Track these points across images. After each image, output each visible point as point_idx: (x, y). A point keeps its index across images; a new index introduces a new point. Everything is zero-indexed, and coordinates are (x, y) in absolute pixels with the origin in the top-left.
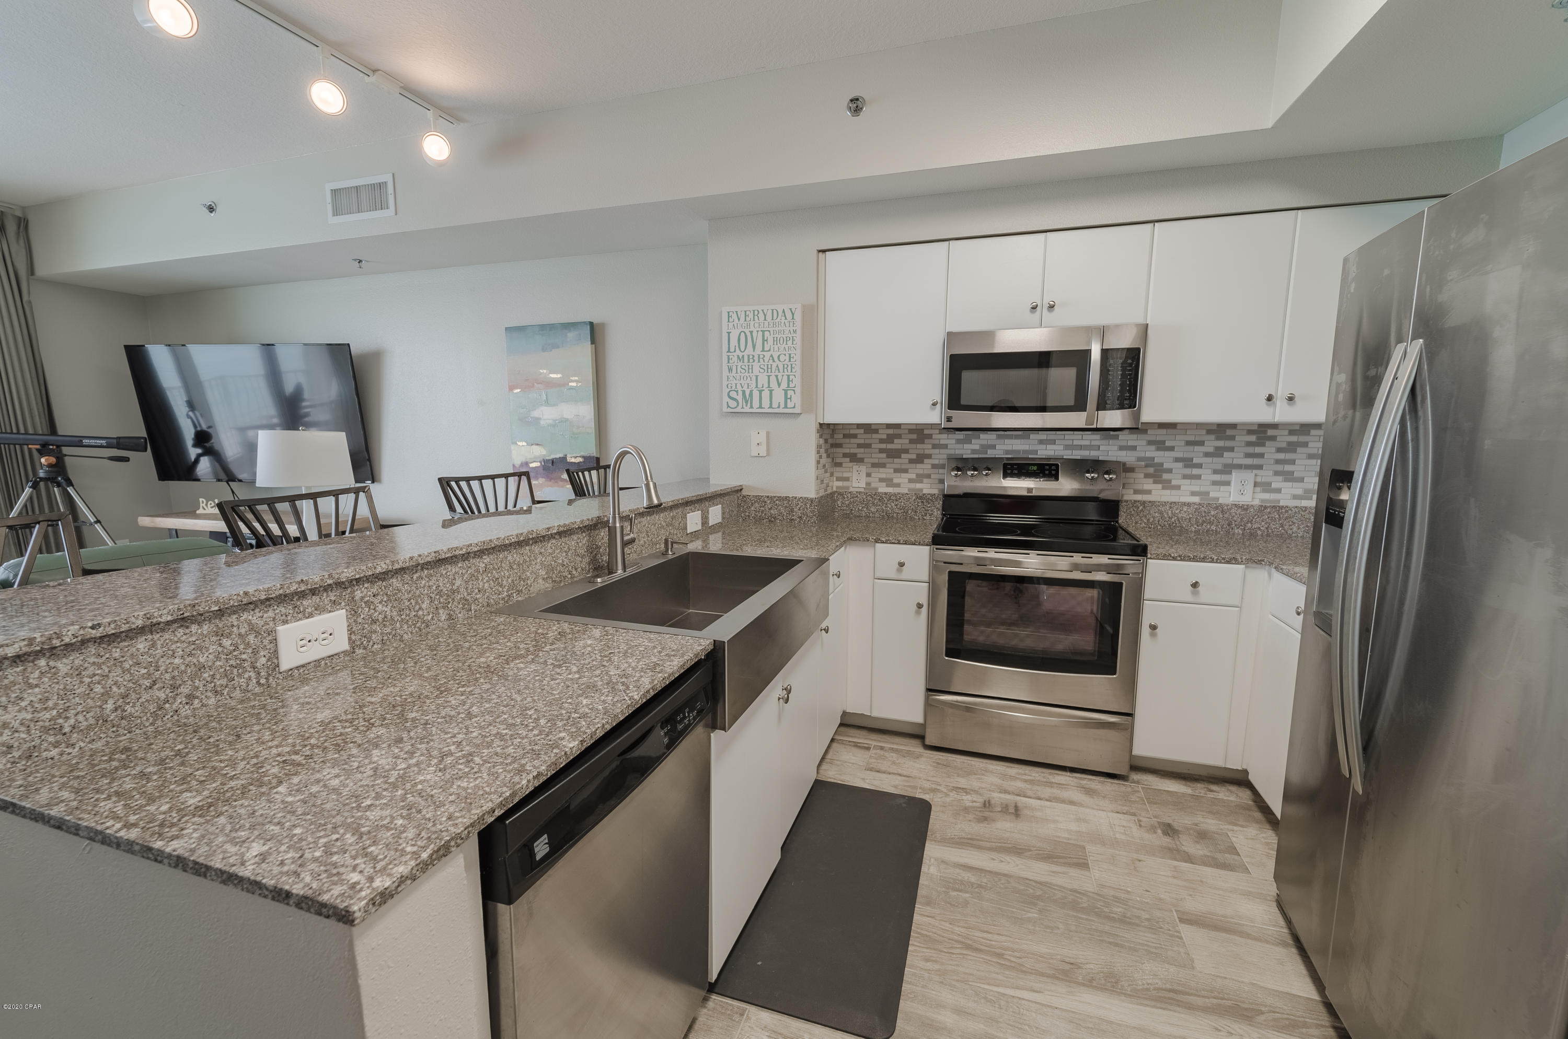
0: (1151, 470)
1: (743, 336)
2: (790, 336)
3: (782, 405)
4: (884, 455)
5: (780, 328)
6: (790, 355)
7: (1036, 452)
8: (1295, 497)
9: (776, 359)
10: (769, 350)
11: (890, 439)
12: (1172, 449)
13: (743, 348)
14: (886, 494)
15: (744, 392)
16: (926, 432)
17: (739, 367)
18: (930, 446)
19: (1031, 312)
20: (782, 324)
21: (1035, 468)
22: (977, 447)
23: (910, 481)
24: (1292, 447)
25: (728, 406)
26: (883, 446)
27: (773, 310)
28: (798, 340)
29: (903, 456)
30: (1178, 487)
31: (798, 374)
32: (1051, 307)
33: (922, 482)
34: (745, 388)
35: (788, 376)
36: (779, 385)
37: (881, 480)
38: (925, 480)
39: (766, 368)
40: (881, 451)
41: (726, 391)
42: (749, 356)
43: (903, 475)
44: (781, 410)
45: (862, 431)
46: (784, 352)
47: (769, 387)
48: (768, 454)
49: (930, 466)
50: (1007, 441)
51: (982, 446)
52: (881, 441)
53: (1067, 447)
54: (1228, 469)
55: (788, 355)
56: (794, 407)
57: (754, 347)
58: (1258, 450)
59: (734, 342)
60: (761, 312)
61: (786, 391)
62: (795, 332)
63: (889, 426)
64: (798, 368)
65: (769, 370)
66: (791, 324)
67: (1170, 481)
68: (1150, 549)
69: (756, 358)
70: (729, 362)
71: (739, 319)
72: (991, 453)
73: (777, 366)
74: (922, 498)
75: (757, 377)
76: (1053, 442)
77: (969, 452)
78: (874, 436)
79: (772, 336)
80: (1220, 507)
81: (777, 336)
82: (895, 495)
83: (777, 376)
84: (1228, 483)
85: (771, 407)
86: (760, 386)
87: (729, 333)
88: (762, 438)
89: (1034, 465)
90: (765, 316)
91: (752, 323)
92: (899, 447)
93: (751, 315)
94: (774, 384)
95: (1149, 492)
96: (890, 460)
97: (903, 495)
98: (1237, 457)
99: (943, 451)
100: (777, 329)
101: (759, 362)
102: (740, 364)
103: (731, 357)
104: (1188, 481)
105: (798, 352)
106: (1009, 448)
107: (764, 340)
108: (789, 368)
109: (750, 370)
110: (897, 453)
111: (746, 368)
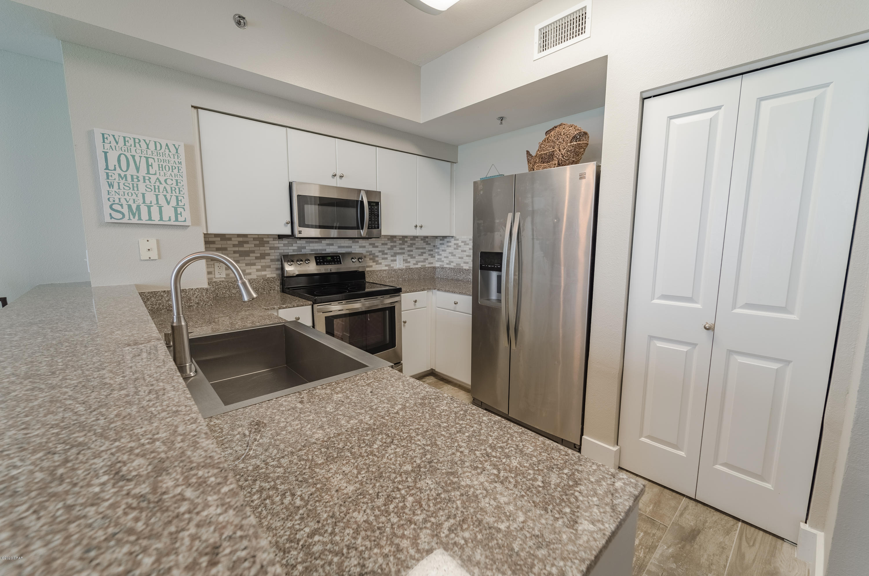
0: (371, 256)
1: (123, 158)
2: (176, 166)
3: (173, 218)
4: (238, 255)
5: (164, 158)
6: (177, 181)
7: (325, 250)
8: (414, 264)
9: (163, 182)
10: (155, 174)
11: (241, 244)
12: (377, 247)
13: (124, 167)
15: (130, 207)
16: (265, 240)
17: (121, 184)
18: (268, 248)
19: (332, 177)
20: (167, 155)
21: (330, 258)
22: (296, 248)
23: (258, 270)
24: (411, 245)
25: (112, 217)
26: (236, 249)
27: (155, 142)
28: (184, 169)
29: (251, 255)
30: (381, 264)
31: (186, 196)
32: (341, 177)
33: (265, 271)
34: (131, 202)
35: (177, 197)
36: (168, 203)
38: (267, 269)
39: (153, 188)
41: (106, 205)
42: (132, 176)
43: (252, 267)
44: (172, 223)
45: (219, 239)
46: (171, 178)
47: (158, 203)
48: (159, 257)
49: (269, 261)
50: (311, 245)
51: (298, 247)
52: (234, 246)
53: (340, 247)
54: (395, 255)
55: (174, 181)
56: (184, 221)
57: (138, 169)
58: (403, 246)
59: (113, 161)
60: (142, 141)
61: (175, 208)
62: (180, 163)
63: (239, 236)
64: (185, 191)
65: (157, 190)
66: (176, 157)
67: (378, 261)
68: (403, 290)
69: (141, 179)
70: (108, 178)
71: (117, 143)
72: (304, 251)
73: (165, 188)
74: (267, 280)
75: (143, 195)
76: (332, 245)
77: (292, 251)
78: (229, 242)
79: (157, 163)
80: (395, 270)
81: (162, 163)
83: (165, 196)
84: (395, 260)
85: (161, 219)
86: (148, 201)
87: (106, 153)
88: (153, 245)
89: (329, 256)
90: (148, 145)
91: (133, 149)
92: (248, 249)
93: (131, 142)
94: (162, 201)
95: (371, 266)
96: (243, 258)
97: (254, 279)
98: (397, 250)
99: (276, 251)
100: (161, 158)
101: (144, 182)
102: (122, 182)
103: (110, 174)
104: (384, 261)
105: (185, 179)
106: (313, 248)
107: (148, 165)
108: (177, 190)
109: (136, 189)
110: (246, 254)
111: (131, 186)
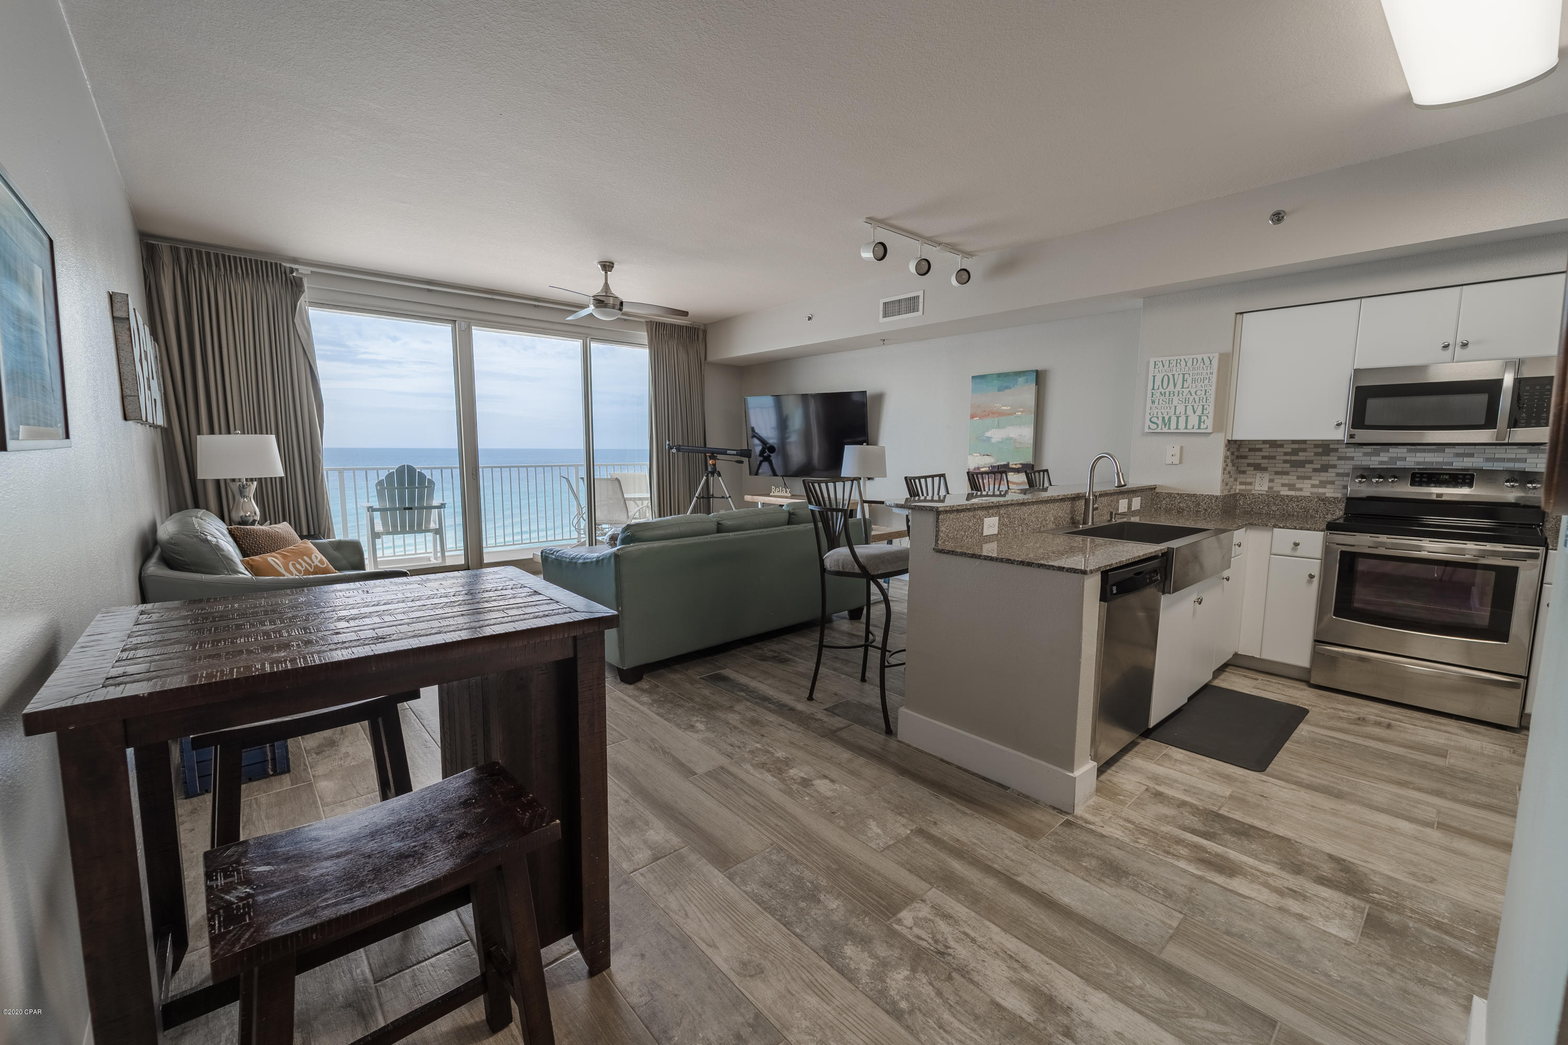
1: (1166, 378)
2: (1207, 377)
3: (1196, 426)
4: (1288, 465)
5: (1198, 371)
6: (1206, 390)
7: (1451, 464)
9: (1193, 394)
10: (1188, 388)
11: (1295, 452)
13: (1165, 387)
14: (1287, 496)
15: (1163, 418)
16: (1331, 446)
17: (1161, 401)
18: (1336, 458)
19: (1442, 349)
20: (1201, 368)
21: (1447, 477)
22: (1386, 459)
23: (1313, 486)
25: (1149, 428)
26: (1288, 458)
27: (1193, 359)
28: (1214, 379)
29: (1307, 466)
31: (1212, 404)
32: (1465, 345)
33: (1325, 487)
34: (1165, 415)
35: (1203, 406)
36: (1194, 412)
37: (1283, 485)
38: (1328, 486)
39: (1184, 400)
40: (1285, 462)
41: (1148, 417)
42: (1170, 392)
43: (1306, 481)
44: (1195, 431)
45: (1267, 446)
46: (1201, 389)
47: (1185, 414)
48: (1181, 462)
49: (1334, 475)
50: (1418, 454)
51: (1391, 458)
52: (1286, 454)
53: (1488, 460)
55: (1204, 391)
56: (1207, 428)
57: (1175, 385)
59: (1158, 382)
60: (1183, 361)
61: (1200, 417)
62: (1211, 373)
63: (1294, 442)
64: (1212, 400)
65: (1187, 402)
66: (1209, 368)
69: (1176, 394)
70: (1152, 397)
71: (1164, 366)
72: (1400, 464)
73: (1194, 399)
74: (1323, 500)
75: (1175, 407)
76: (1472, 455)
78: (1279, 450)
79: (1191, 377)
81: (1195, 377)
82: (1297, 497)
83: (1193, 406)
85: (1186, 428)
86: (1178, 413)
87: (1154, 376)
88: (1177, 451)
89: (1446, 474)
90: (1186, 363)
91: (1175, 368)
92: (1304, 458)
93: (1174, 363)
94: (1190, 412)
96: (1295, 469)
97: (1304, 497)
99: (1347, 462)
100: (1196, 372)
101: (1178, 396)
102: (1162, 398)
105: (1214, 388)
106: (1422, 460)
107: (1184, 380)
108: (1204, 400)
109: (1170, 402)
110: (1302, 464)
111: (1167, 401)
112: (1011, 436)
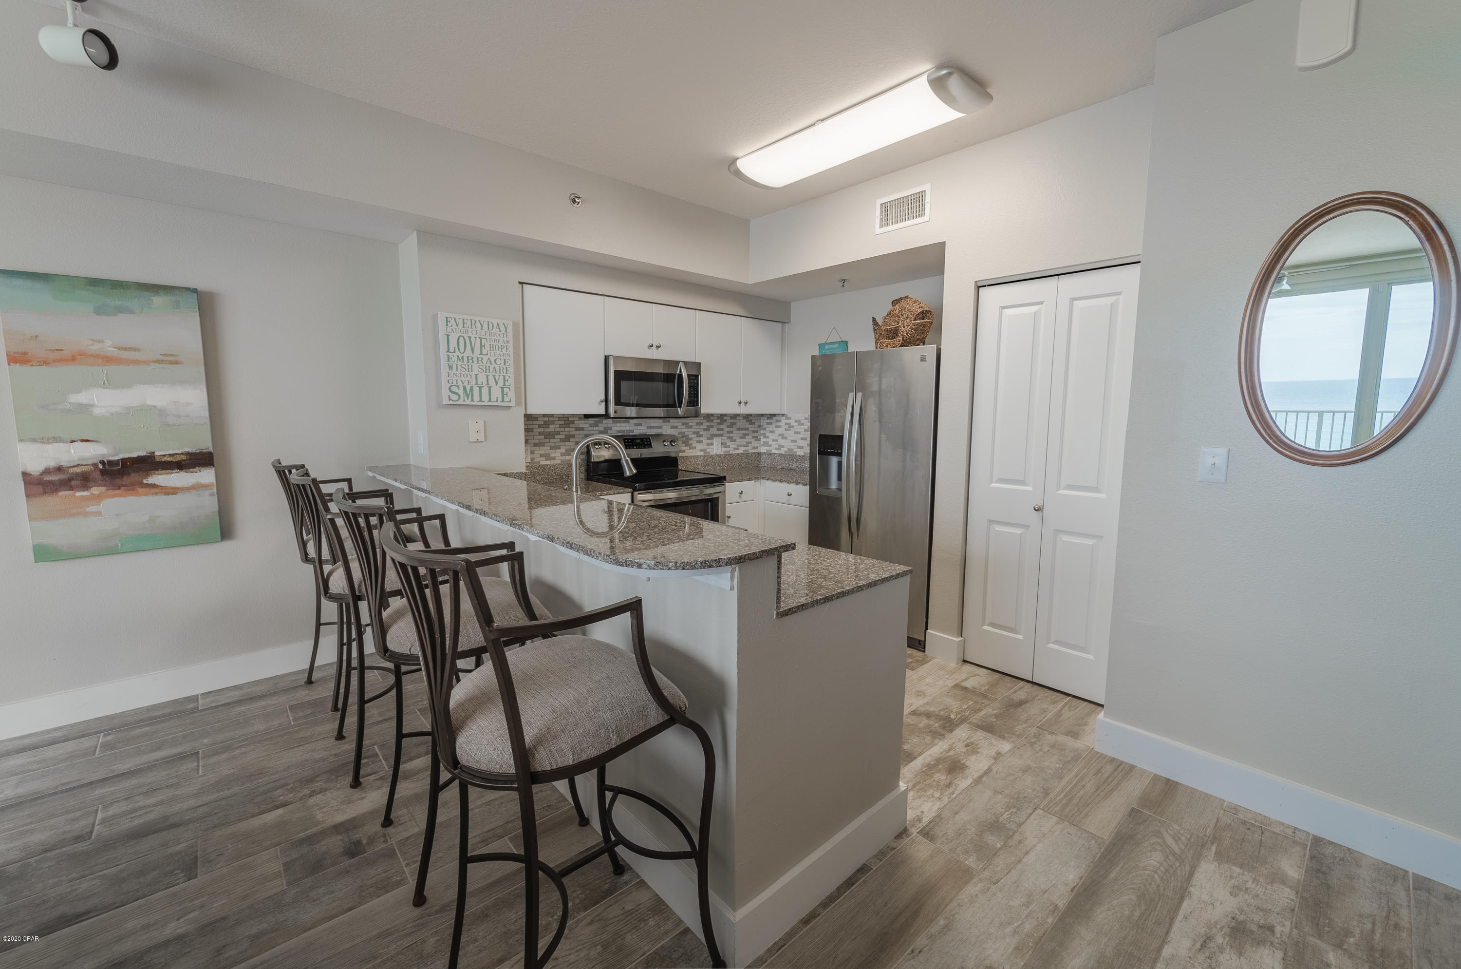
0: (684, 439)
1: (461, 339)
2: (505, 345)
3: (500, 399)
5: (495, 338)
6: (505, 360)
7: (633, 431)
8: (735, 449)
9: (493, 362)
10: (487, 355)
11: (546, 424)
12: (691, 427)
13: (462, 350)
14: (547, 465)
15: (465, 388)
17: (459, 366)
18: (573, 429)
19: (649, 348)
20: (497, 334)
21: (639, 441)
22: (602, 429)
23: (562, 455)
24: (732, 425)
25: (450, 399)
26: (542, 430)
27: (488, 322)
28: (511, 349)
29: (556, 437)
30: (695, 448)
31: (512, 376)
32: (658, 347)
33: (570, 455)
34: (466, 384)
35: (504, 376)
36: (497, 383)
37: (541, 456)
39: (484, 368)
40: (540, 433)
41: (445, 387)
42: (468, 357)
43: (557, 451)
44: (499, 404)
46: (500, 357)
47: (488, 384)
48: (485, 440)
49: (575, 443)
50: (618, 425)
51: (605, 428)
52: (540, 426)
53: (648, 428)
54: (712, 437)
55: (503, 360)
56: (510, 401)
57: (473, 350)
58: (722, 427)
59: (453, 344)
60: (478, 322)
61: (502, 389)
62: (508, 342)
63: (544, 416)
64: (511, 370)
65: (488, 371)
66: (505, 336)
67: (691, 445)
68: (727, 478)
69: (475, 360)
70: (449, 361)
71: (457, 325)
72: (609, 433)
73: (494, 368)
75: (476, 376)
76: (640, 425)
79: (489, 343)
80: (711, 456)
81: (493, 343)
82: (553, 466)
83: (494, 376)
84: (712, 444)
85: (490, 400)
86: (479, 383)
87: (448, 336)
88: (481, 426)
89: (638, 439)
90: (482, 326)
91: (470, 330)
92: (553, 430)
93: (469, 323)
94: (492, 382)
95: (684, 451)
96: (547, 440)
97: (556, 465)
98: (714, 431)
99: (582, 432)
100: (492, 337)
101: (478, 363)
102: (460, 363)
103: (450, 357)
104: (698, 444)
105: (511, 358)
106: (619, 429)
107: (481, 346)
108: (505, 370)
109: (470, 370)
110: (550, 436)
111: (467, 368)
112: (149, 402)
